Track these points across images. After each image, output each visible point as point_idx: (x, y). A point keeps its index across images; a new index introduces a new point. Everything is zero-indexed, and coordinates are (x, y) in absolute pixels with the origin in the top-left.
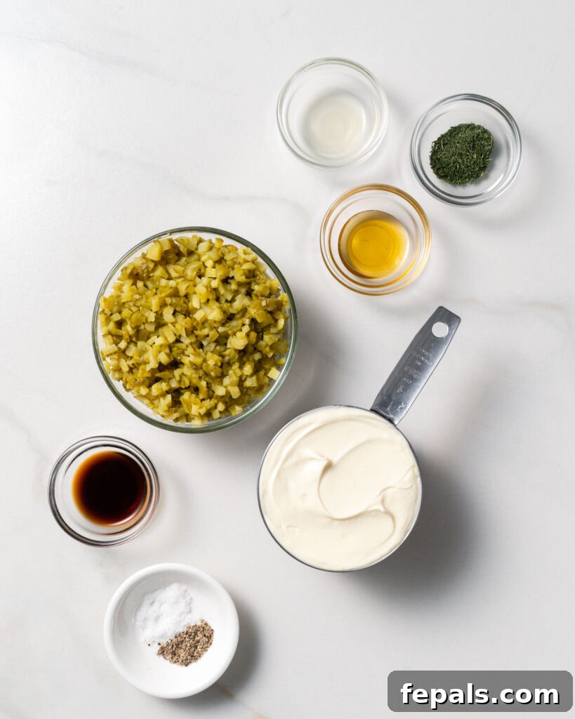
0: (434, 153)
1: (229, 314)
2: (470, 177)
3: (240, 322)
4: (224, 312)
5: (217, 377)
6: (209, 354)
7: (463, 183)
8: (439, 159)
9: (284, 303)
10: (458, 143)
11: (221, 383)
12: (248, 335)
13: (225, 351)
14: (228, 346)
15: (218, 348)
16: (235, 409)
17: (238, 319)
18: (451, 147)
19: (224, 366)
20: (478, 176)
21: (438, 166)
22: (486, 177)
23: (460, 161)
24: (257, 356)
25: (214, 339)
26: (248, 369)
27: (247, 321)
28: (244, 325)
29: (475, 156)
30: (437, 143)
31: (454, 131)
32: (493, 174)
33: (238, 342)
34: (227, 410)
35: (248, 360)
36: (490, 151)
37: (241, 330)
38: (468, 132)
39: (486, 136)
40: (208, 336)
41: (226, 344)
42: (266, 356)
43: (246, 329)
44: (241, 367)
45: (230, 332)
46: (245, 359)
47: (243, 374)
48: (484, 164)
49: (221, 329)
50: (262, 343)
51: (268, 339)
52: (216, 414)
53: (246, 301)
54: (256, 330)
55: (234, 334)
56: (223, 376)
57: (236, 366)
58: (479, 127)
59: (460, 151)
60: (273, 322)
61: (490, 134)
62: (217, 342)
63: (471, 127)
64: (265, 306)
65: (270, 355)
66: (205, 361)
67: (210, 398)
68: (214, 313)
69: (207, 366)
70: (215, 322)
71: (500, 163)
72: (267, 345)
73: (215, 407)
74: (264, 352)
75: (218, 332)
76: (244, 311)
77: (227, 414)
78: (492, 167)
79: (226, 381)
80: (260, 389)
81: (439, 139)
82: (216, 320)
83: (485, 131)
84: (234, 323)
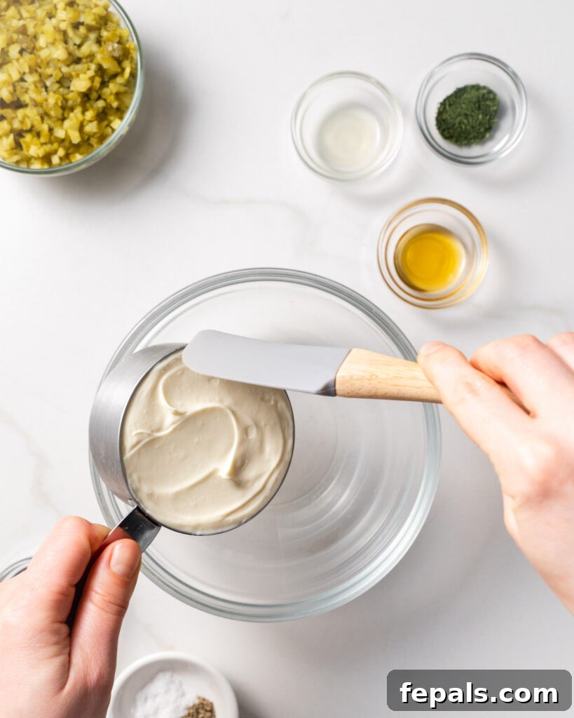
0: (440, 113)
1: (75, 58)
2: (475, 138)
3: (86, 66)
4: (70, 54)
5: (59, 120)
6: (51, 94)
7: (469, 144)
8: (444, 120)
9: (131, 51)
10: (464, 103)
11: (62, 125)
12: (92, 79)
13: (68, 94)
14: (72, 88)
15: (61, 90)
16: (75, 157)
17: (84, 63)
18: (457, 108)
19: (66, 108)
20: (483, 137)
21: (444, 127)
22: (491, 138)
23: (465, 121)
24: (101, 104)
25: (58, 78)
26: (90, 114)
27: (93, 67)
28: (89, 69)
29: (480, 117)
30: (443, 104)
31: (460, 92)
32: (498, 135)
33: (81, 84)
34: (67, 156)
35: (92, 107)
36: (496, 112)
37: (85, 73)
38: (474, 93)
39: (491, 96)
40: (51, 76)
41: (69, 88)
42: (111, 105)
43: (91, 73)
44: (84, 112)
45: (73, 74)
46: (88, 105)
47: (84, 119)
48: (489, 125)
49: (65, 69)
50: (106, 91)
51: (113, 87)
52: (55, 160)
53: (95, 48)
54: (102, 77)
55: (78, 76)
56: (63, 119)
57: (78, 110)
58: (484, 88)
59: (466, 112)
60: (119, 70)
61: (495, 95)
62: (59, 82)
63: (477, 88)
64: (111, 52)
65: (115, 104)
66: (46, 100)
67: (51, 143)
68: (59, 53)
69: (47, 105)
70: (59, 60)
71: (505, 124)
72: (111, 94)
73: (55, 152)
74: (108, 101)
75: (61, 71)
76: (91, 57)
77: (67, 161)
78: (497, 128)
79: (67, 123)
80: (102, 138)
81: (445, 100)
82: (60, 58)
83: (490, 92)
84: (79, 67)
